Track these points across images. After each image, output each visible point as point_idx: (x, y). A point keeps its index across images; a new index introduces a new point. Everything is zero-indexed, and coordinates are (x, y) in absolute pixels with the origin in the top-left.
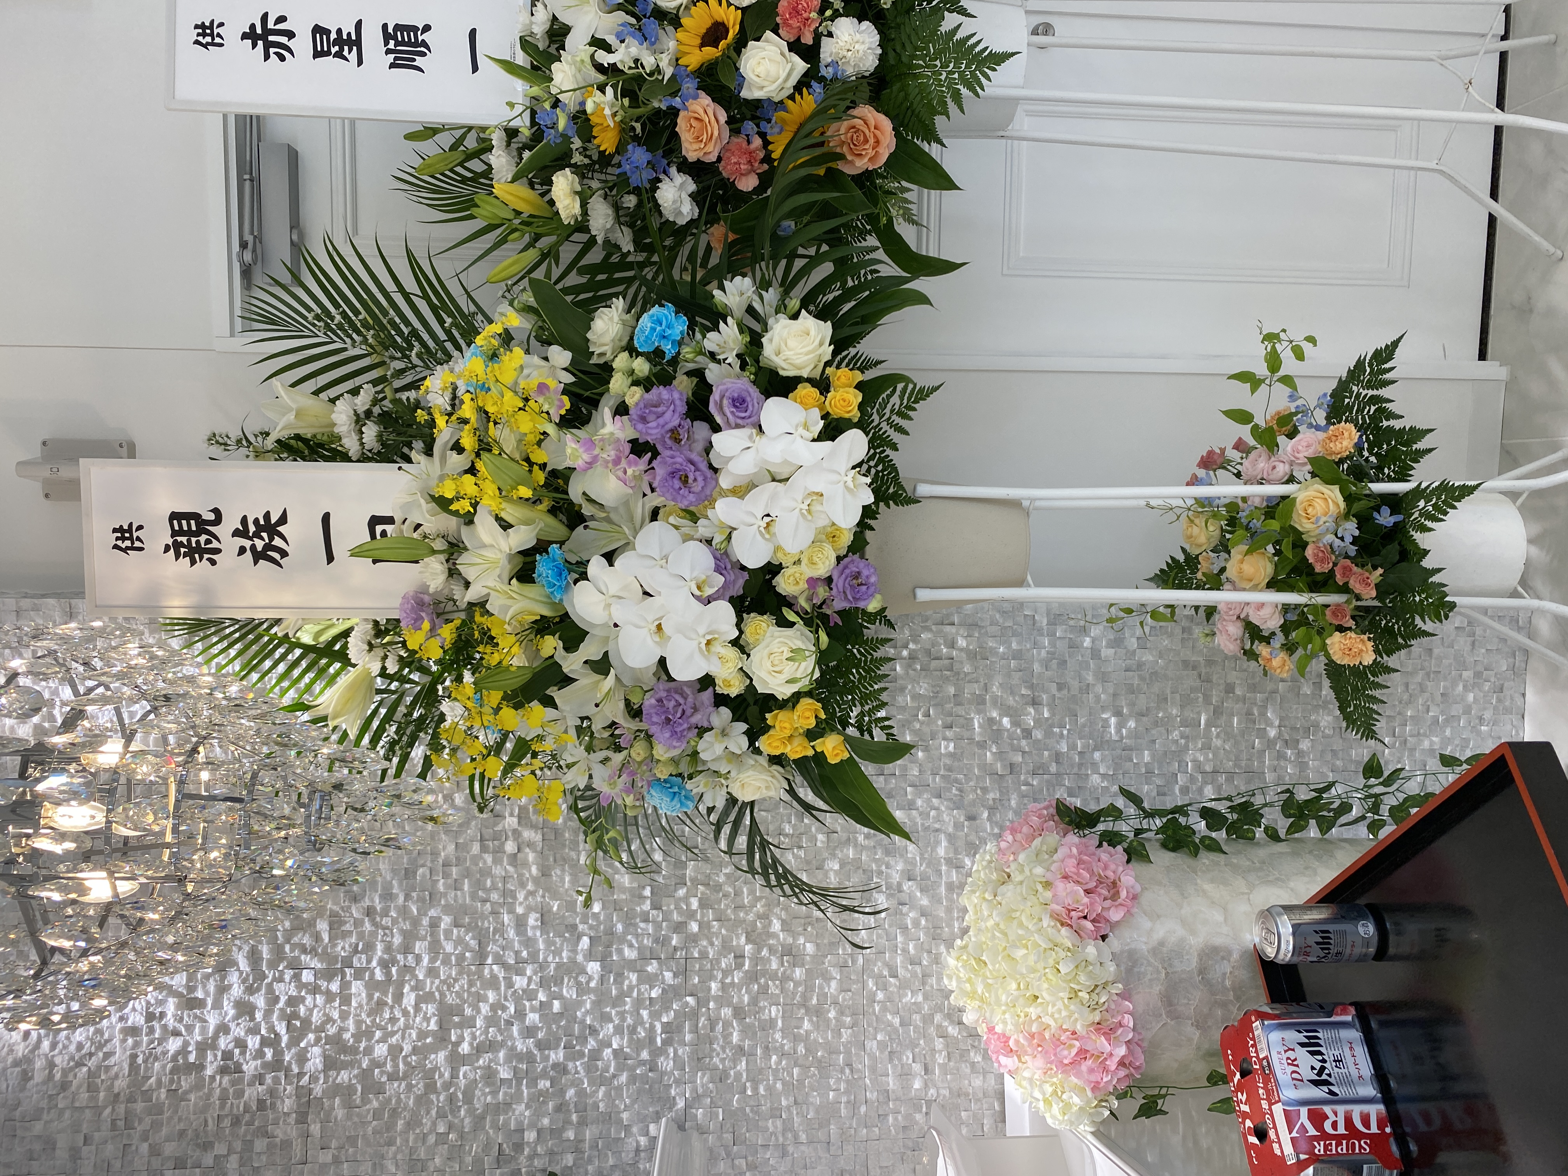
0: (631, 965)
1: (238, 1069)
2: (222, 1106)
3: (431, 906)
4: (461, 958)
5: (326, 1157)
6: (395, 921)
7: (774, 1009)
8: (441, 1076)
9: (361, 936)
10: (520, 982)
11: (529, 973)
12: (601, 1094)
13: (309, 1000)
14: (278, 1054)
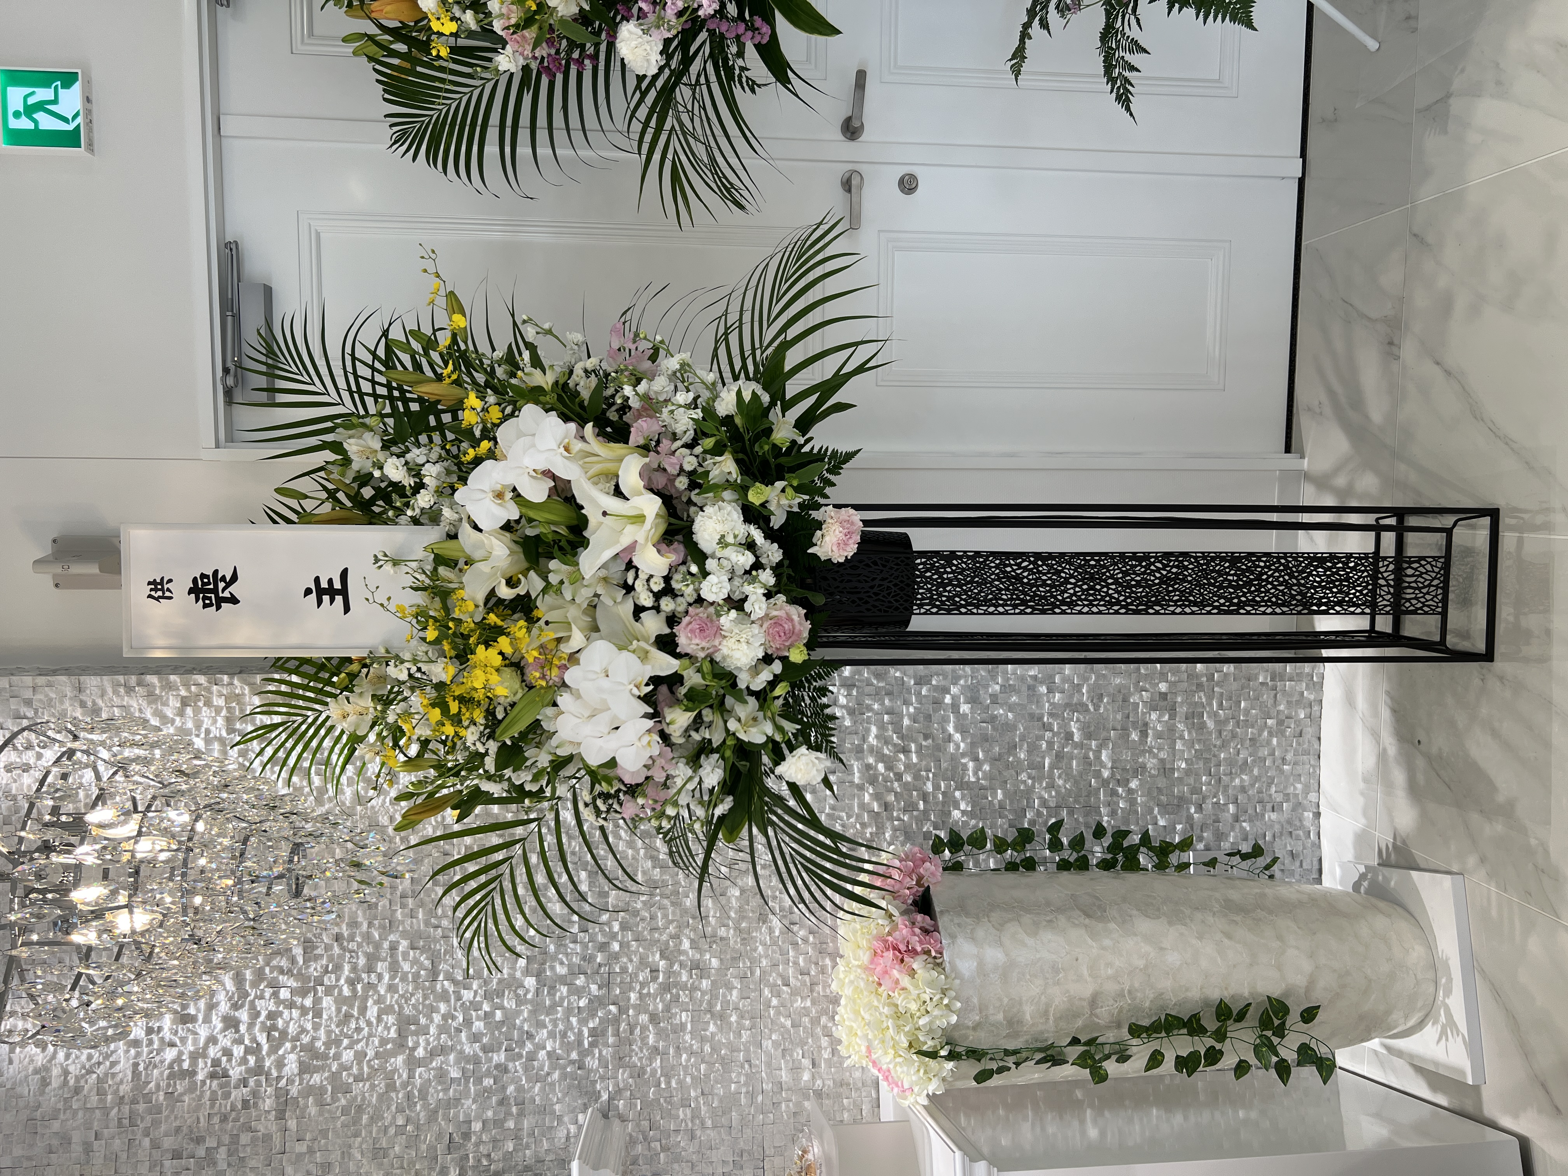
0: (563, 980)
1: (226, 1075)
2: (212, 1106)
3: (391, 931)
4: (416, 976)
5: (301, 1148)
6: (360, 945)
7: (684, 1014)
8: (400, 1076)
9: (331, 959)
10: (467, 995)
11: (475, 987)
12: (537, 1089)
13: (286, 1013)
14: (260, 1061)
